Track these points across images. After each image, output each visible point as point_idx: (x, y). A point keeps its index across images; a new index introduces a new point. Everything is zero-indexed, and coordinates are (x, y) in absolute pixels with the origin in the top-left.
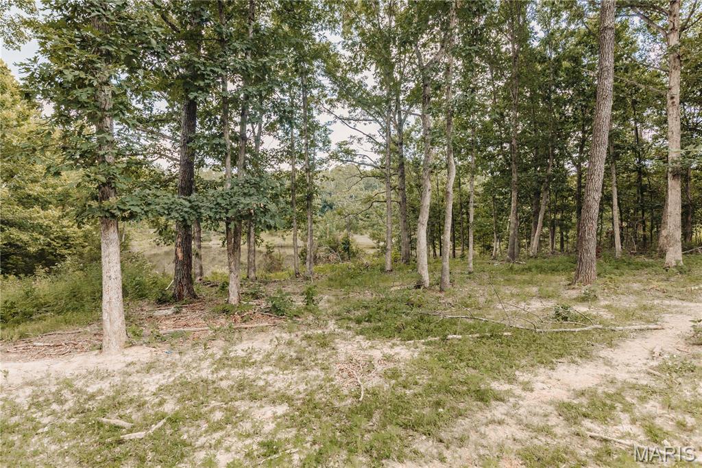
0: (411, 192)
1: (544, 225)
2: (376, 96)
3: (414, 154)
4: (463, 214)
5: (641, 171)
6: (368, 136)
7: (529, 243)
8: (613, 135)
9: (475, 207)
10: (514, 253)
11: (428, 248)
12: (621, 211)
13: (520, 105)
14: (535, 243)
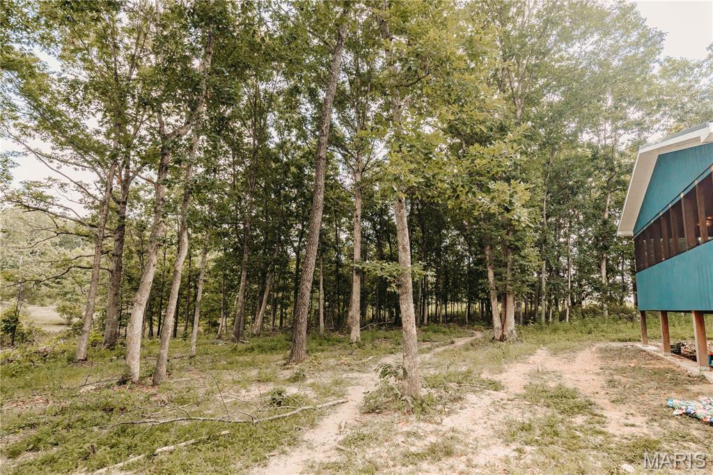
0: (129, 257)
1: (268, 303)
2: (98, 142)
3: (140, 215)
4: (190, 288)
5: (338, 263)
6: (76, 183)
7: (254, 319)
8: (323, 233)
9: (205, 281)
10: (239, 331)
11: (144, 326)
12: (325, 293)
13: (256, 193)
14: (259, 321)
